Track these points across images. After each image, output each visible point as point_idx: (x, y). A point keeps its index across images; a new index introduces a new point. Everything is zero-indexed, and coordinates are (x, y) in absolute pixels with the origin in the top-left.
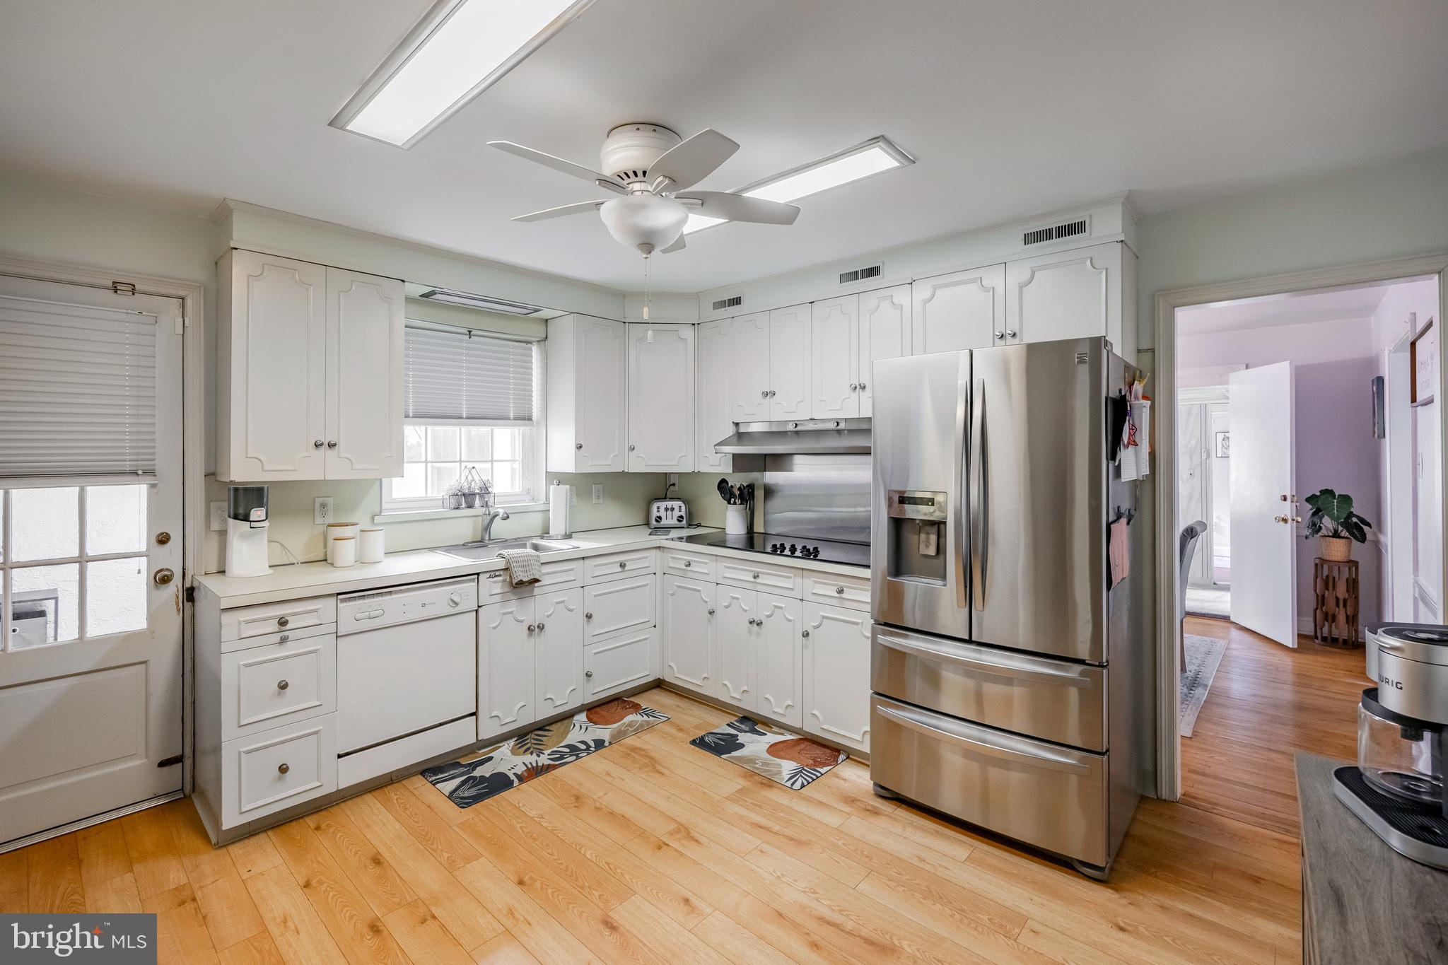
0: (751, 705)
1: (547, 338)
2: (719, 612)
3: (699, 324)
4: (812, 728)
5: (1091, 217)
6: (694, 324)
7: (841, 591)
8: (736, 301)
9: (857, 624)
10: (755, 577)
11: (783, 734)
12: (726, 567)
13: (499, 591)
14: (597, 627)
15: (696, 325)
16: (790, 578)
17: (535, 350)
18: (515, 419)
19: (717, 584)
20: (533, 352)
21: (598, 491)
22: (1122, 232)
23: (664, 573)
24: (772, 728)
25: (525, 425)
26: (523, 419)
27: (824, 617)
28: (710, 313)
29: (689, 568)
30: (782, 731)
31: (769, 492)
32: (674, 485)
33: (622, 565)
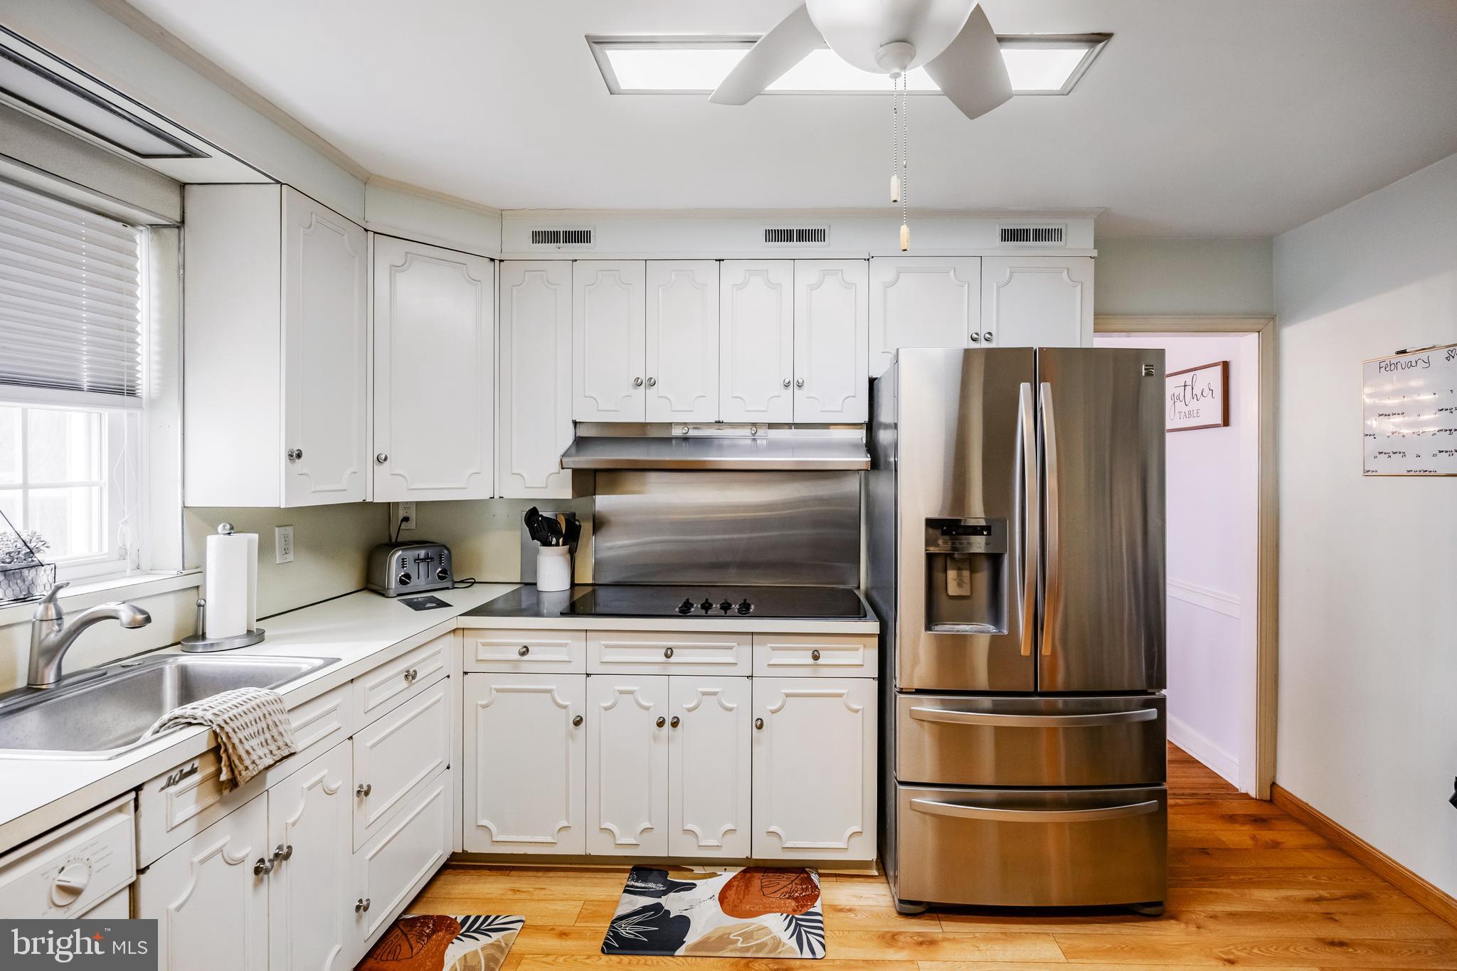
0: (654, 849)
1: (183, 222)
2: (591, 721)
3: (501, 261)
4: (766, 851)
5: (1066, 225)
6: (492, 260)
7: (816, 658)
8: (580, 237)
9: (840, 695)
10: (667, 656)
11: (713, 875)
12: (607, 647)
13: (192, 809)
14: (376, 806)
15: (497, 262)
16: (730, 648)
17: (143, 242)
18: (93, 390)
19: (588, 675)
20: (138, 248)
21: (286, 538)
22: (1095, 248)
23: (466, 673)
24: (693, 871)
25: (123, 406)
26: (118, 391)
27: (788, 695)
28: (522, 245)
29: (525, 658)
30: (709, 870)
31: (599, 524)
32: (406, 519)
33: (410, 676)
